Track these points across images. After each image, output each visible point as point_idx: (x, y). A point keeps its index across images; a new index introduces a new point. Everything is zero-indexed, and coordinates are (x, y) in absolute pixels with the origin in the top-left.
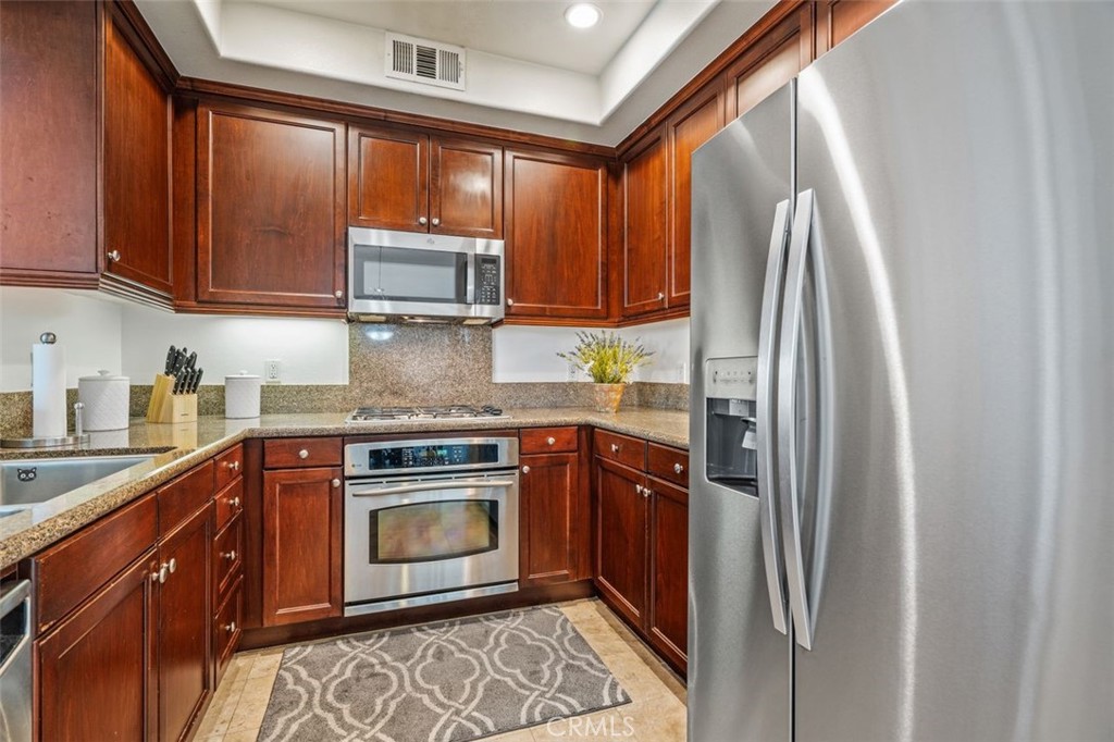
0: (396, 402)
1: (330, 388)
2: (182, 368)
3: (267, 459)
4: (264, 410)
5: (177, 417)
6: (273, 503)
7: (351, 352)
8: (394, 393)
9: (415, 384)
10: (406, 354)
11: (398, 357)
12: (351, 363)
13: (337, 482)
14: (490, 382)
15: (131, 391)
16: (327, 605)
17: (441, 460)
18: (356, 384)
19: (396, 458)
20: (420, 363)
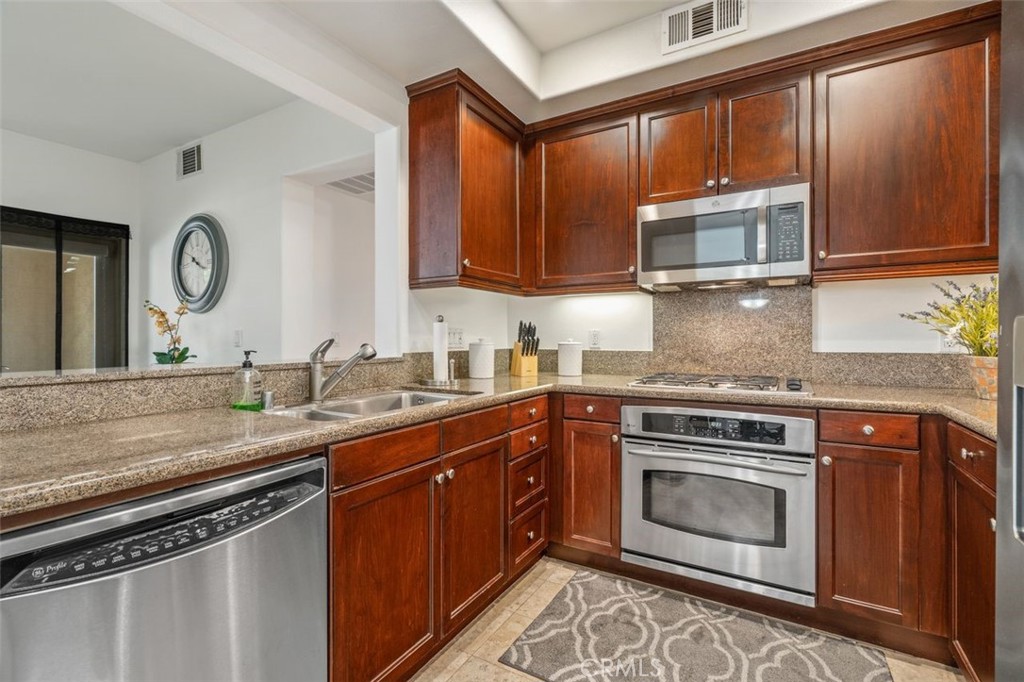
0: (696, 369)
1: (637, 354)
2: (528, 336)
3: (566, 410)
4: (585, 370)
5: (524, 373)
6: (569, 447)
7: (654, 321)
8: (695, 361)
9: (716, 351)
10: (708, 321)
11: (699, 325)
12: (655, 330)
13: (615, 438)
14: (809, 352)
15: (496, 355)
16: (608, 544)
17: (715, 432)
18: (660, 350)
19: (668, 423)
20: (722, 330)
